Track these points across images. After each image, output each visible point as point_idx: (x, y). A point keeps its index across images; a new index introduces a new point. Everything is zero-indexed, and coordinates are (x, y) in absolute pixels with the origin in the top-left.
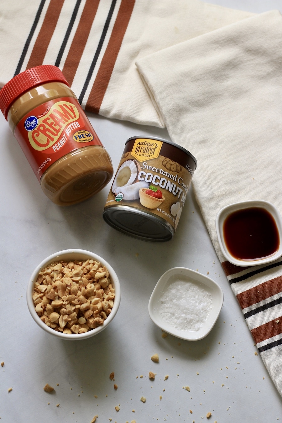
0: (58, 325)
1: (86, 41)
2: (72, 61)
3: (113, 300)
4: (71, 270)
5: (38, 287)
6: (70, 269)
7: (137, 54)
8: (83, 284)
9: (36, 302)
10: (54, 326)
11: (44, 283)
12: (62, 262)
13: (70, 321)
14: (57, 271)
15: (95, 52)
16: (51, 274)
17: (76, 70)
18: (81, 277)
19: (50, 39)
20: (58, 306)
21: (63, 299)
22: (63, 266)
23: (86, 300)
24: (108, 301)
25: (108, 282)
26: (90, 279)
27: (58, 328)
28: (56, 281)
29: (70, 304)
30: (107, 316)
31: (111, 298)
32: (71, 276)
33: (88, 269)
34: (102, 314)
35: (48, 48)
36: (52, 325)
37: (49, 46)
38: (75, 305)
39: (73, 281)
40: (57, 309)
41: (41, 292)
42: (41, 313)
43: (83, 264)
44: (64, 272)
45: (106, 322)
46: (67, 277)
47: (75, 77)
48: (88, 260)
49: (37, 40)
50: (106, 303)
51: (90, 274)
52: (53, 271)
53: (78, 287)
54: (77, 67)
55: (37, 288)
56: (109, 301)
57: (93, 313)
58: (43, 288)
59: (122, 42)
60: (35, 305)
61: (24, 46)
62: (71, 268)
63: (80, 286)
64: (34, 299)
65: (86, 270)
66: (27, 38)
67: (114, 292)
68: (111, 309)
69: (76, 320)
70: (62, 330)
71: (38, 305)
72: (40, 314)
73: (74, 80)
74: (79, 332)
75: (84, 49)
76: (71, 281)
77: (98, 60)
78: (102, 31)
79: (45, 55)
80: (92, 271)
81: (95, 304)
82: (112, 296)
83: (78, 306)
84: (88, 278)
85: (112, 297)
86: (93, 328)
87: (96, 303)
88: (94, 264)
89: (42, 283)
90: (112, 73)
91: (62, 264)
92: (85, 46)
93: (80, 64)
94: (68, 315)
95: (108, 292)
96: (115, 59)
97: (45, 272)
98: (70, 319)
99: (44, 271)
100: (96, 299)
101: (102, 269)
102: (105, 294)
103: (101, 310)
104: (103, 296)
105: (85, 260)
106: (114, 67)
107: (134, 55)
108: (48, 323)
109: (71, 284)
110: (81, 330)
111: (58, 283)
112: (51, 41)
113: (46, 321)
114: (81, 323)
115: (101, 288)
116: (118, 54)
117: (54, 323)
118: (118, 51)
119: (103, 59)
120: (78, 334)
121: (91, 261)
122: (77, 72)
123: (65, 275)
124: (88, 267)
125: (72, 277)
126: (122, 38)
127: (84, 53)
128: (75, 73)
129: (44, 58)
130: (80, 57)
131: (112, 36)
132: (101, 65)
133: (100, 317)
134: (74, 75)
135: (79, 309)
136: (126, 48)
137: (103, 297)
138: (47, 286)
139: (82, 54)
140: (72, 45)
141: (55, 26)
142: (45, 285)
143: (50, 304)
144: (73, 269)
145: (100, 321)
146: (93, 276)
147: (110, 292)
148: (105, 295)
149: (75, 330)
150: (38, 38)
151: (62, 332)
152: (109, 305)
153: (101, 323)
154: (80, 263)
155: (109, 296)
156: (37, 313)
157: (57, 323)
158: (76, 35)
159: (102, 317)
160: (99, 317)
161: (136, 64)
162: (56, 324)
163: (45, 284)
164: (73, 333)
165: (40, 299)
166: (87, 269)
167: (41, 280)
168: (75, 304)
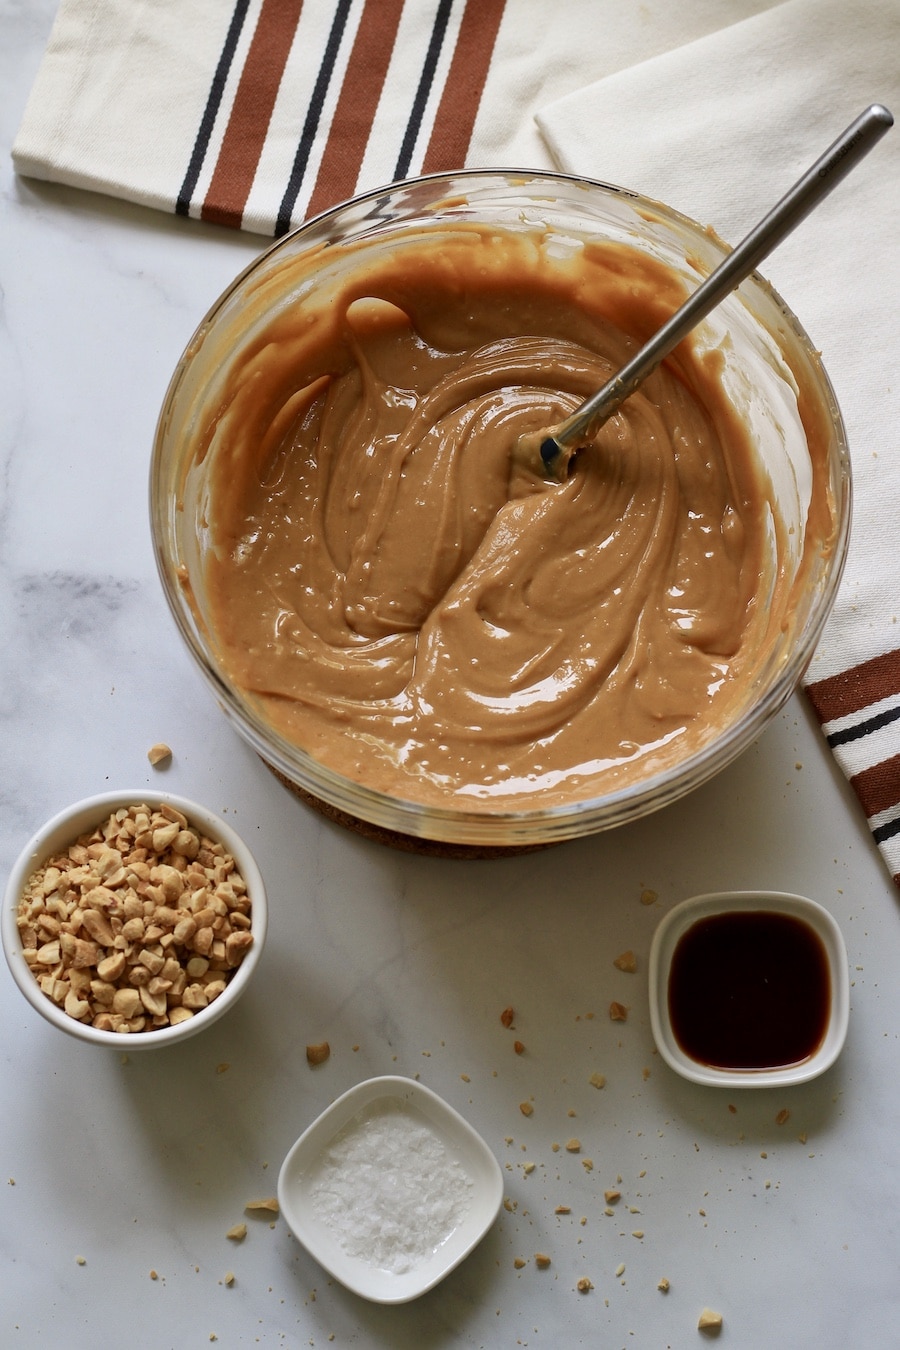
0: (148, 1015)
1: (388, 60)
2: (353, 119)
3: (236, 870)
4: (86, 868)
5: (40, 959)
6: (81, 866)
7: (538, 90)
8: (141, 880)
9: (59, 996)
10: (141, 1023)
11: (44, 940)
12: (52, 860)
13: (170, 988)
14: (56, 890)
15: (414, 90)
16: (47, 908)
17: (363, 146)
18: (125, 866)
19: (284, 59)
20: (117, 970)
21: (119, 947)
22: (61, 870)
23: (176, 911)
24: (226, 880)
25: (195, 837)
26: (148, 858)
27: (152, 1022)
28: (69, 916)
29: (145, 948)
30: (248, 914)
31: (229, 868)
32: (99, 879)
33: (128, 837)
34: (235, 918)
35: (281, 87)
36: (134, 1023)
37: (284, 79)
38: (156, 943)
39: (113, 888)
40: (120, 980)
41: (54, 966)
42: (88, 1013)
43: (104, 834)
44: (75, 882)
45: (257, 934)
46: (89, 887)
47: (362, 166)
48: (112, 816)
49: (247, 65)
50: (226, 889)
51: (141, 846)
52: (46, 896)
53: (135, 895)
54: (367, 138)
55: (38, 963)
56: (229, 877)
57: (214, 930)
58: (49, 953)
59: (493, 59)
60: (60, 1005)
61: (210, 83)
62: (83, 860)
63: (138, 891)
64: (50, 993)
65: (124, 843)
66: (218, 60)
67: (225, 850)
68: (245, 893)
69: (184, 974)
70: (166, 1020)
71: (67, 999)
72: (88, 1019)
73: (360, 173)
74: (208, 998)
75: (383, 83)
76: (109, 893)
77: (426, 115)
78: (431, 27)
79: (272, 108)
80: (138, 838)
81: (203, 909)
82: (226, 862)
83: (166, 940)
84: (142, 859)
85: (229, 864)
86: (235, 966)
87: (203, 903)
88: (132, 816)
89: (40, 944)
90: (470, 151)
91: (55, 867)
92: (385, 76)
93: (375, 128)
94: (157, 976)
95: (212, 860)
96: (475, 108)
97: (29, 913)
98: (168, 984)
99: (26, 910)
100: (197, 895)
101: (161, 816)
102: (206, 869)
103: (226, 910)
104: (206, 877)
105: (105, 822)
106: (474, 133)
107: (528, 92)
108: (123, 1026)
109: (112, 899)
110: (210, 991)
111: (78, 916)
112: (289, 63)
113: (114, 1025)
114: (200, 974)
115: (189, 861)
116: (481, 94)
117: (136, 1017)
118: (482, 86)
119: (440, 110)
120: (209, 1003)
121: (122, 815)
122: (367, 151)
123: (82, 887)
124: (122, 832)
125: (103, 881)
126: (491, 47)
127: (382, 96)
128: (363, 155)
129: (270, 114)
130: (375, 106)
131: (461, 40)
132: (434, 128)
133: (235, 928)
134: (361, 162)
135: (173, 945)
136: (503, 73)
137: (208, 881)
138: (56, 942)
139: (378, 99)
140: (348, 74)
141: (295, 20)
142: (51, 941)
143: (95, 977)
144: (91, 862)
145: (242, 938)
146: (150, 847)
147: (216, 858)
148: (208, 871)
149: (196, 999)
150: (248, 57)
151: (168, 1025)
152: (235, 889)
153: (247, 943)
154: (96, 836)
155: (221, 867)
156: (78, 1020)
157: (141, 1011)
158: (358, 42)
159: (239, 926)
160: (233, 932)
161: (536, 121)
162: (142, 1015)
163: (49, 939)
164: (196, 1010)
165: (60, 983)
166: (124, 840)
167: (32, 937)
168: (155, 939)
